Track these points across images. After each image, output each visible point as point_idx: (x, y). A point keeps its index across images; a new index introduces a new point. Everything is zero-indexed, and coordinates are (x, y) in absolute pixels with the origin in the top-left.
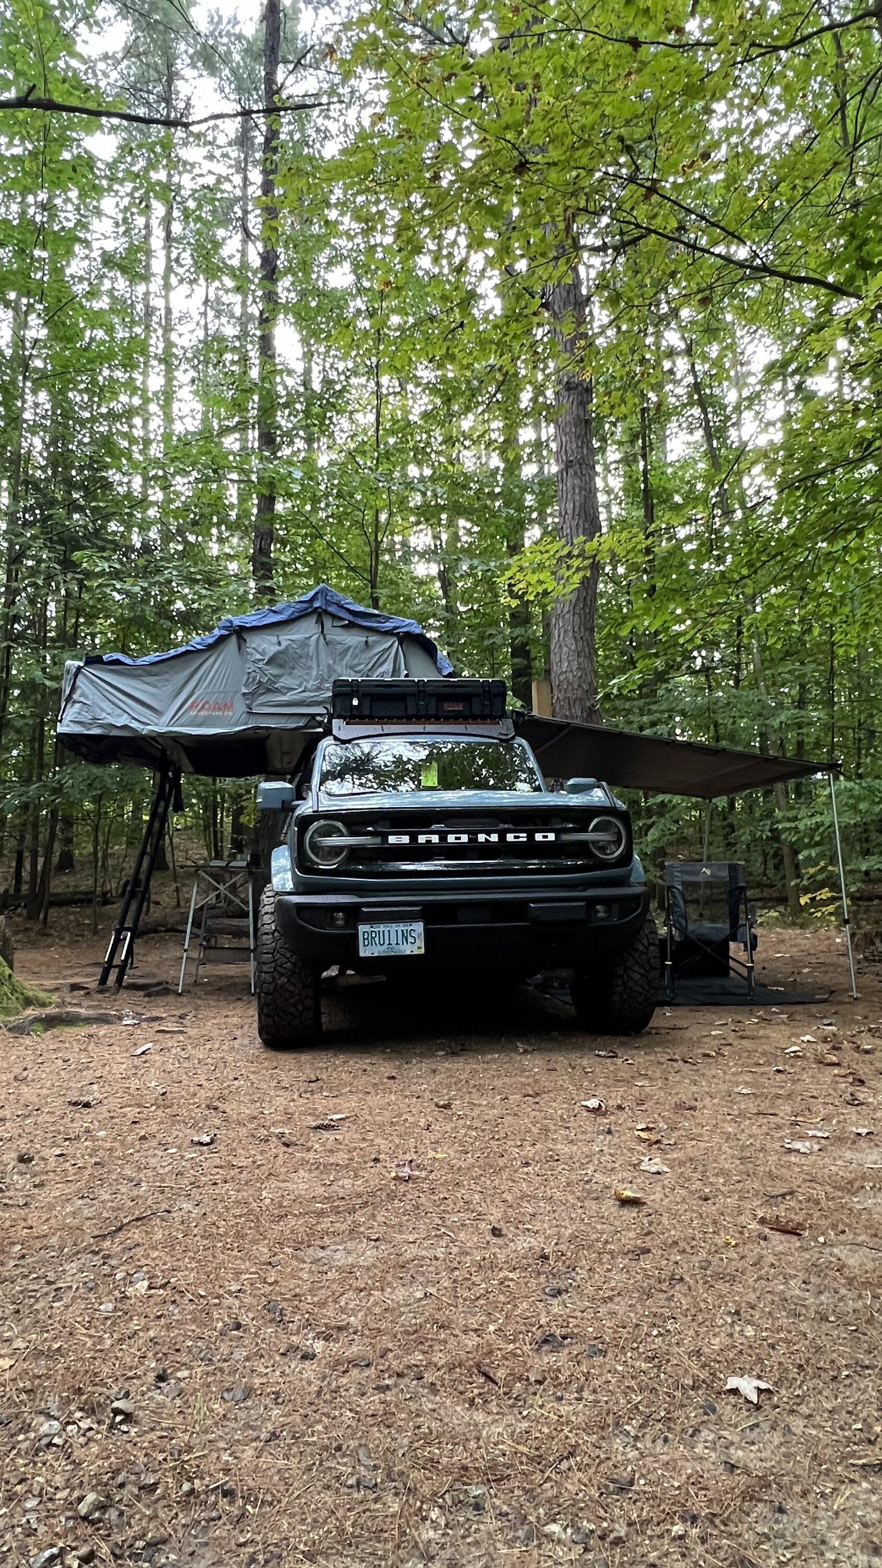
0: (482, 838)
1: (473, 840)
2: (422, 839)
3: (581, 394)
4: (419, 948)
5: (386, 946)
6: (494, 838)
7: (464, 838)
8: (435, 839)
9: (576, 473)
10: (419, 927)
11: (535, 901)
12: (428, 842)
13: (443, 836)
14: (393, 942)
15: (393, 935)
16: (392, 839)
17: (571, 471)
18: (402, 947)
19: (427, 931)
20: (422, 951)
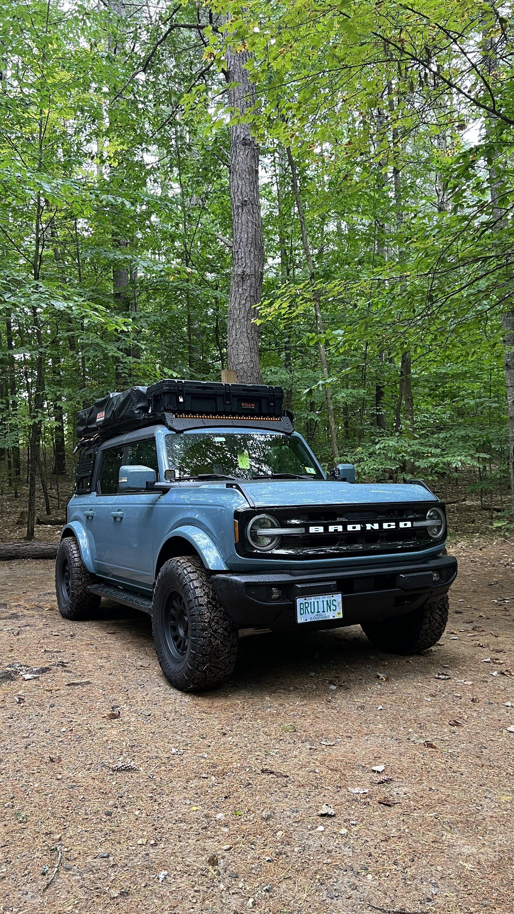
0: (368, 527)
1: (364, 529)
2: (331, 529)
3: (253, 149)
4: (339, 614)
5: (315, 613)
6: (376, 526)
7: (358, 527)
8: (340, 528)
10: (338, 598)
11: (404, 572)
12: (336, 531)
13: (344, 526)
14: (321, 610)
15: (321, 604)
16: (312, 530)
18: (327, 614)
19: (343, 598)
20: (341, 616)
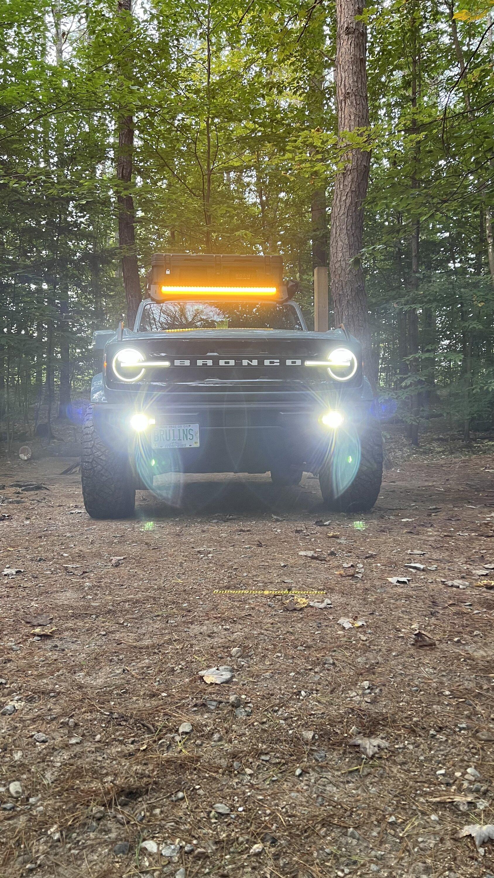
0: (245, 362)
1: (238, 364)
2: (199, 363)
3: (358, 37)
4: (196, 443)
6: (255, 362)
7: (232, 363)
8: (210, 363)
9: (352, 103)
10: (196, 428)
11: (284, 410)
12: (205, 365)
13: (216, 360)
14: (177, 438)
15: (176, 433)
16: (177, 362)
17: (348, 102)
18: (183, 442)
19: (202, 431)
20: (198, 445)
